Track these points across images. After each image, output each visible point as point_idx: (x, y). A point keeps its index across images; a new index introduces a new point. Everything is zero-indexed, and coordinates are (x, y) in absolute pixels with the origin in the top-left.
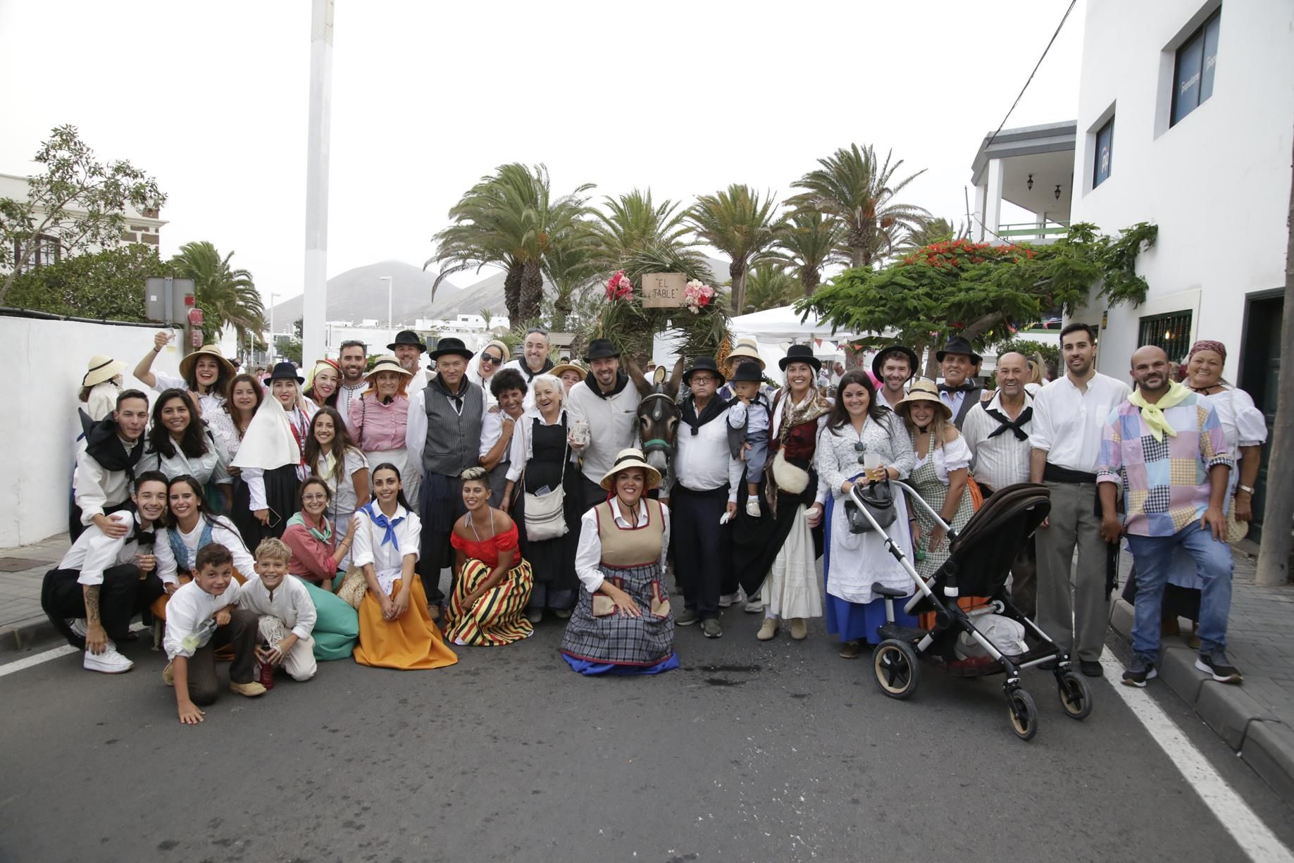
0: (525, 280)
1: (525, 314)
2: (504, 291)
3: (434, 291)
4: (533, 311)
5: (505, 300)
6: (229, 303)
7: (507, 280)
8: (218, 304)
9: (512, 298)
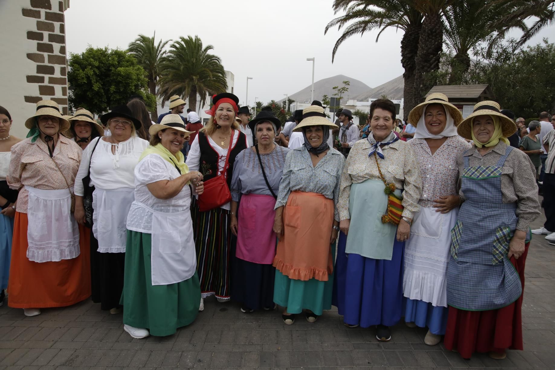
0: (425, 31)
1: (423, 68)
2: (400, 50)
3: (334, 53)
4: (431, 65)
5: (401, 58)
6: (203, 77)
7: (404, 39)
8: (194, 77)
9: (408, 55)
